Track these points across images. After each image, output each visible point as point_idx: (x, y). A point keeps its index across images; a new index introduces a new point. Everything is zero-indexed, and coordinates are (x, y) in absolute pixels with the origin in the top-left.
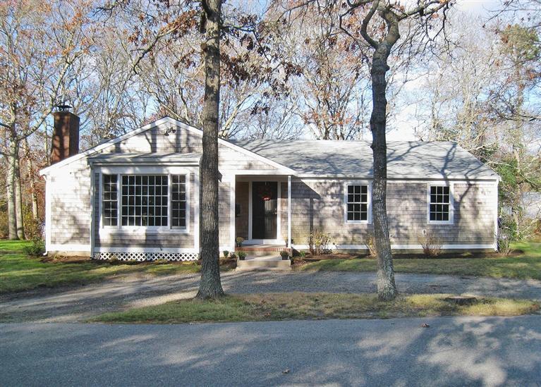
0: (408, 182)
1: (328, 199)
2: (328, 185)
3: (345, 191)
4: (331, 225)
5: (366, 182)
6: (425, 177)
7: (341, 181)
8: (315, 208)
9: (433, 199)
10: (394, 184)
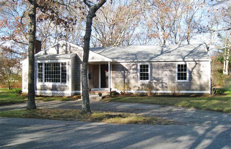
0: (167, 63)
1: (131, 71)
2: (131, 65)
3: (139, 68)
4: (132, 82)
5: (147, 63)
6: (174, 60)
7: (137, 63)
8: (126, 75)
9: (179, 70)
10: (160, 64)
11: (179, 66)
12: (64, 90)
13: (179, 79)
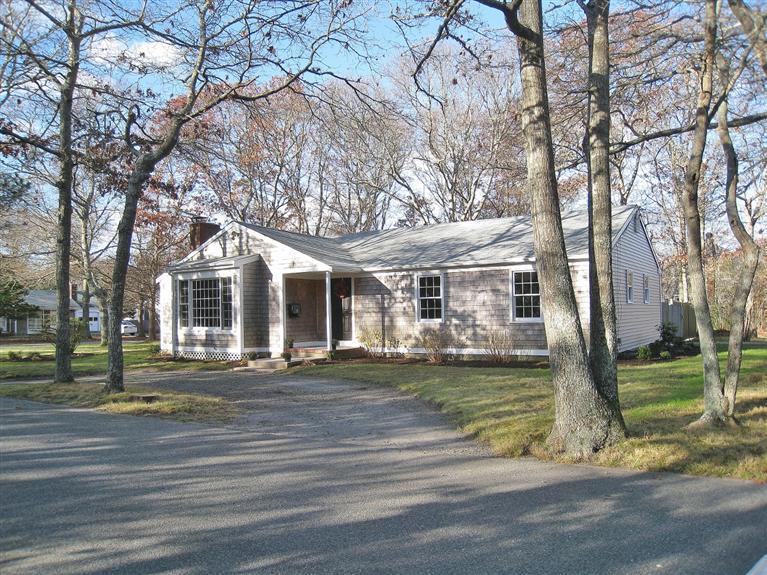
0: (484, 269)
1: (399, 294)
2: (398, 278)
3: (416, 285)
4: (401, 322)
5: (436, 272)
6: (502, 261)
7: (411, 273)
8: (386, 305)
9: (518, 289)
10: (468, 272)
11: (518, 276)
12: (227, 346)
13: (519, 313)
